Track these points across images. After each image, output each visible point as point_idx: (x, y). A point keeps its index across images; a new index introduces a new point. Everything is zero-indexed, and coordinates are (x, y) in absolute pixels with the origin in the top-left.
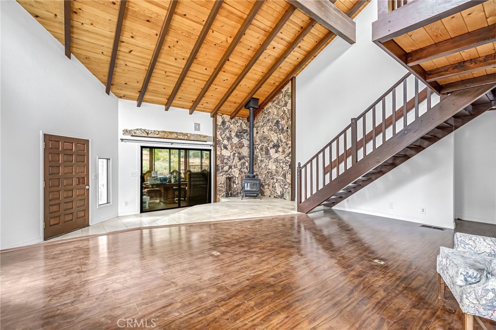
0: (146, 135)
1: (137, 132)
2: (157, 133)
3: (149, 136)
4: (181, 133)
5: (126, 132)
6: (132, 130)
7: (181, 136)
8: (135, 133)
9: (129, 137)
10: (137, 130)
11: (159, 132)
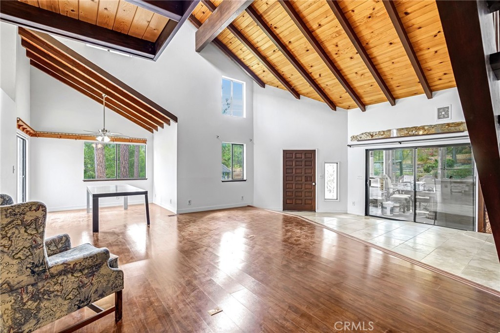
0: (370, 138)
1: (363, 136)
2: (382, 133)
3: (374, 138)
4: (414, 127)
5: (353, 138)
6: (358, 136)
7: (414, 131)
8: (361, 138)
9: (356, 142)
10: (362, 134)
11: (384, 132)
